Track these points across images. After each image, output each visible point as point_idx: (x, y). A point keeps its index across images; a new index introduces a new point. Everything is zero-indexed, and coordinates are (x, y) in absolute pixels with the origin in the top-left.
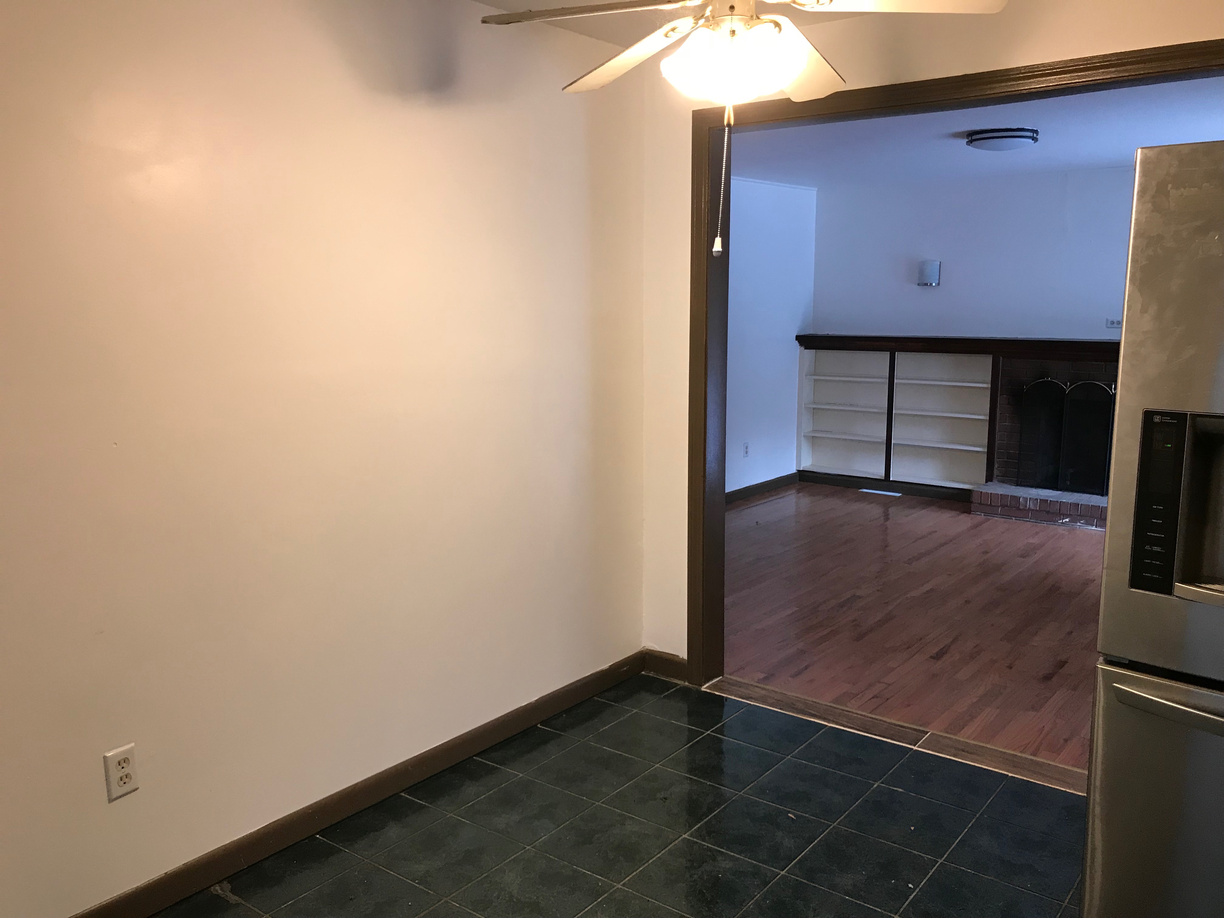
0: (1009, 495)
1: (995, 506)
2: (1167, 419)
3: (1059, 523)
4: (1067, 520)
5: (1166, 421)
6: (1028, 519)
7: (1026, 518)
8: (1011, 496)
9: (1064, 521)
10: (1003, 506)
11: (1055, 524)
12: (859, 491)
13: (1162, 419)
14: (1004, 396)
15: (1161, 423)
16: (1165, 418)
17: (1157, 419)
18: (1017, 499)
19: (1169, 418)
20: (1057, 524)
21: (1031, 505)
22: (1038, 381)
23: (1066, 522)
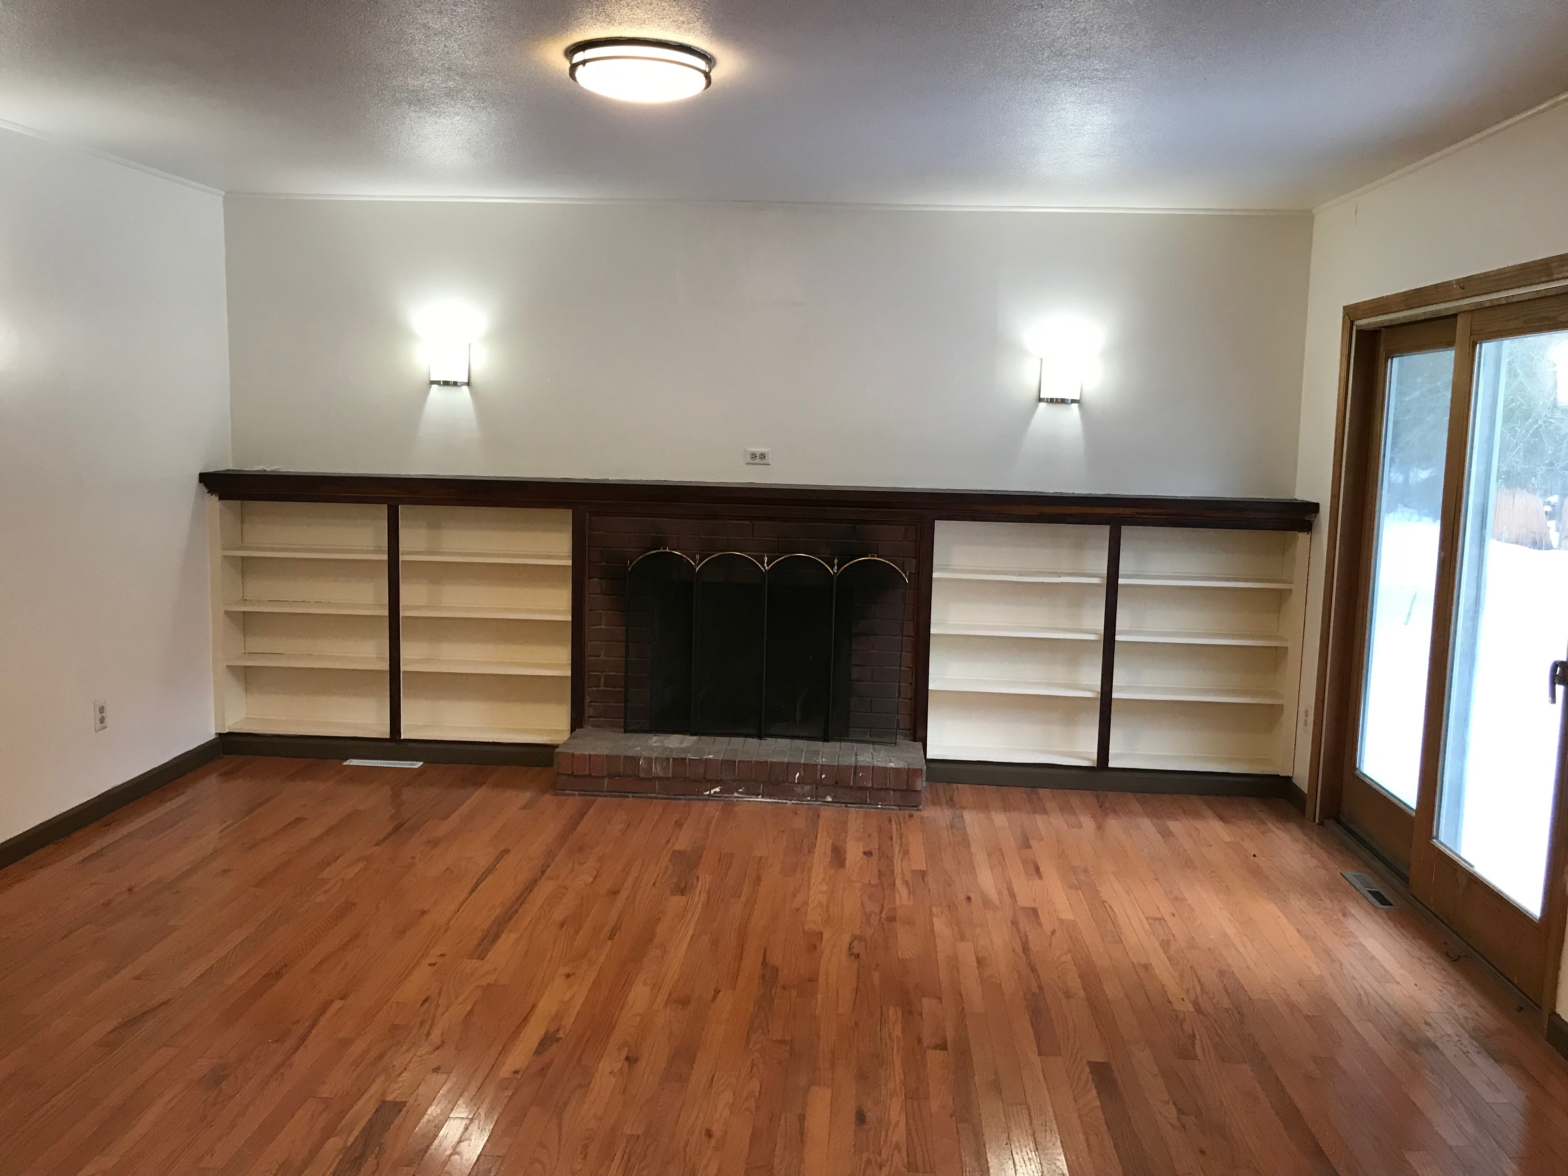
0: (620, 756)
1: (597, 777)
3: (705, 795)
4: (717, 790)
6: (653, 795)
7: (652, 793)
8: (626, 757)
9: (712, 791)
10: (611, 776)
11: (699, 798)
12: (345, 764)
14: (595, 579)
18: (633, 760)
20: (700, 797)
21: (657, 770)
22: (650, 553)
23: (715, 792)
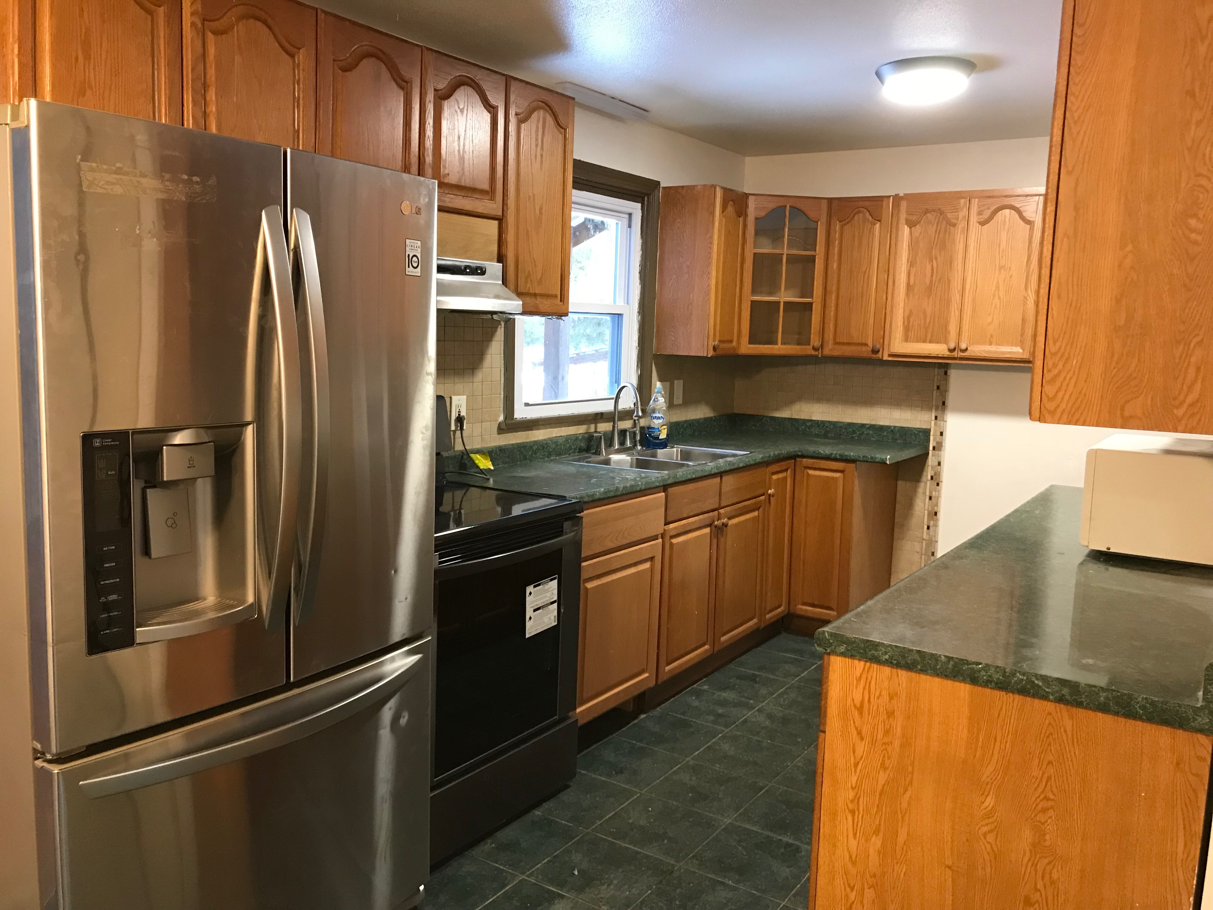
2: (109, 442)
5: (107, 443)
13: (102, 442)
15: (102, 448)
16: (106, 440)
17: (97, 443)
19: (110, 440)
